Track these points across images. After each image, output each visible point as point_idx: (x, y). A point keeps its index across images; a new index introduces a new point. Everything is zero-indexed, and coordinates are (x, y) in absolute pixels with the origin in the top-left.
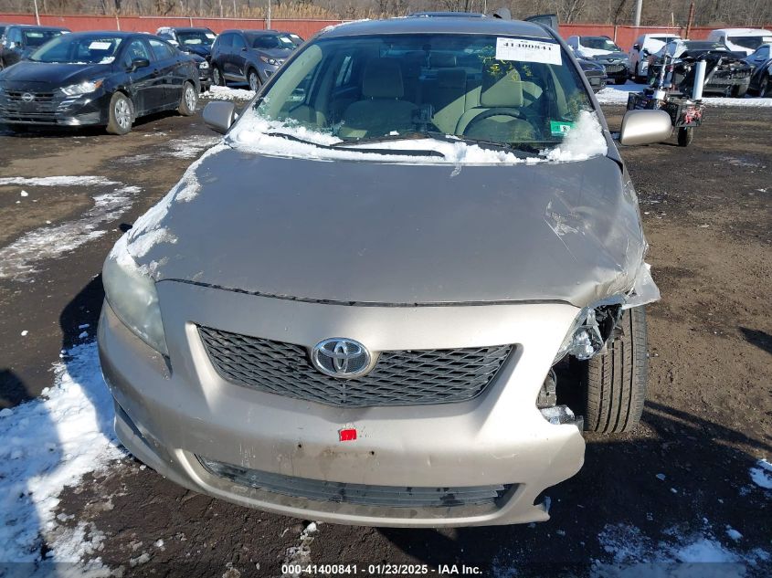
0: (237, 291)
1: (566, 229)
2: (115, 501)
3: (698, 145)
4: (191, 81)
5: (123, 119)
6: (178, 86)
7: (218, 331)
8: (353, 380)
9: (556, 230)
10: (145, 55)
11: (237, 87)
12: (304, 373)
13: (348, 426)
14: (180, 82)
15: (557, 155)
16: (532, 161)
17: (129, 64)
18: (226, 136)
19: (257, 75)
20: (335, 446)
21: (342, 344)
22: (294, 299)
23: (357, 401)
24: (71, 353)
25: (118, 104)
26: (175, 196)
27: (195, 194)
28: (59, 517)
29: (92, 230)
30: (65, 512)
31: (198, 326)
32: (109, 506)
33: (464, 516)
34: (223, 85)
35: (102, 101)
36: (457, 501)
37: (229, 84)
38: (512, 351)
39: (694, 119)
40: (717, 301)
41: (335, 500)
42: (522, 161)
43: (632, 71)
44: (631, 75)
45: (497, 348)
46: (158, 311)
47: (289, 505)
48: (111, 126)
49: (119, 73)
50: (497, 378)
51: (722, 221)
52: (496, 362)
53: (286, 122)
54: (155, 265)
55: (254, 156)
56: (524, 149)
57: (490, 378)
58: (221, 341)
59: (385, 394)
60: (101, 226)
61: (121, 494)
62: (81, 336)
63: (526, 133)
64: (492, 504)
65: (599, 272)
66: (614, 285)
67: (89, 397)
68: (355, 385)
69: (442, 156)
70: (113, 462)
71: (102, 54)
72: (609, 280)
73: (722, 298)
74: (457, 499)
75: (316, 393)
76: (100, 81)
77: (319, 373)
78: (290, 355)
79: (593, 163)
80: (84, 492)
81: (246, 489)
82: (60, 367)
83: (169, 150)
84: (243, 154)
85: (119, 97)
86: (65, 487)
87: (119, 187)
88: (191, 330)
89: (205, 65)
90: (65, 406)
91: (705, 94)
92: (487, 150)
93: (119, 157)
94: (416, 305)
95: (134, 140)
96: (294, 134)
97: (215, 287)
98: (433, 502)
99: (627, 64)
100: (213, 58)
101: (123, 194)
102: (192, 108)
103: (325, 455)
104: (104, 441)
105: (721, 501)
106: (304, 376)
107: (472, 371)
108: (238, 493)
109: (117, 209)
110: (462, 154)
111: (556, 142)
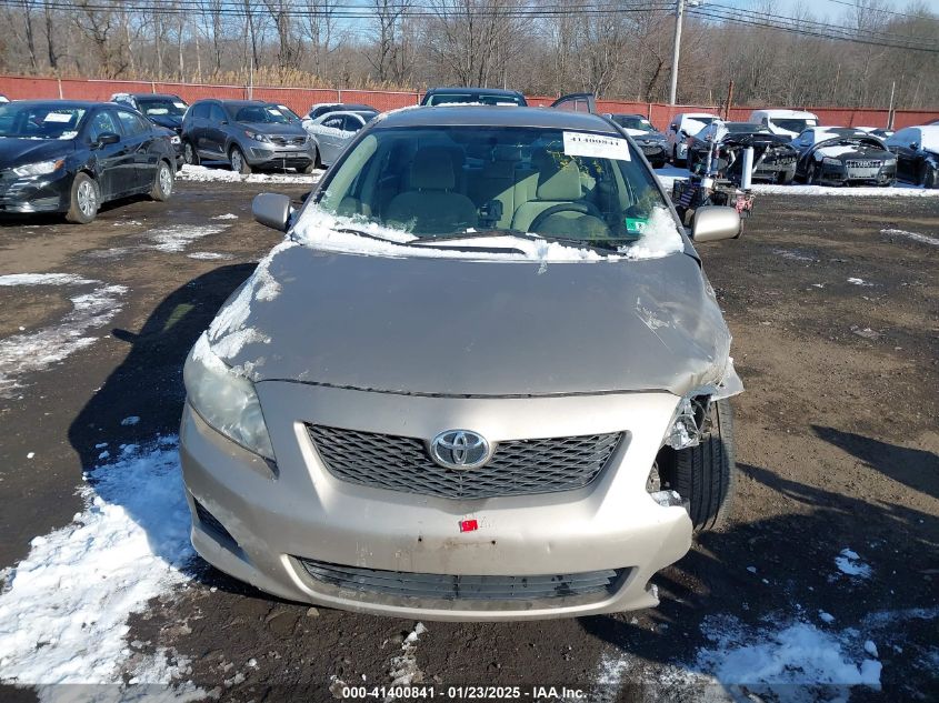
0: (348, 388)
1: (658, 323)
2: (191, 624)
3: (751, 237)
4: (166, 160)
5: (86, 205)
6: (152, 166)
7: (329, 429)
8: (471, 472)
9: (649, 324)
10: (113, 129)
11: (215, 167)
12: (422, 466)
13: (469, 517)
14: (153, 160)
15: (637, 252)
16: (613, 258)
17: (94, 141)
18: (290, 232)
19: (241, 152)
20: (456, 538)
21: (461, 435)
22: (409, 394)
23: (474, 493)
24: (95, 475)
25: (81, 186)
26: (254, 296)
27: (276, 293)
28: (132, 644)
29: (80, 337)
30: (139, 639)
31: (307, 424)
32: (186, 629)
33: (579, 605)
34: (197, 164)
35: (62, 184)
36: (569, 592)
37: (207, 163)
38: (622, 437)
39: (744, 210)
40: (787, 399)
41: (449, 597)
42: (604, 258)
43: (671, 154)
44: (669, 158)
45: (607, 435)
46: (257, 412)
47: (402, 606)
48: (72, 213)
49: (81, 151)
50: (609, 464)
51: (783, 317)
52: (607, 449)
53: (354, 217)
54: (250, 365)
55: (328, 254)
56: (604, 247)
57: (601, 465)
58: (332, 438)
59: (502, 484)
60: (89, 332)
61: (196, 618)
62: (102, 456)
63: (599, 229)
64: (604, 592)
65: (693, 363)
66: (706, 376)
67: (135, 519)
68: (474, 477)
69: (523, 253)
70: (179, 586)
71: (62, 127)
72: (703, 371)
73: (792, 395)
74: (571, 588)
75: (432, 487)
76: (61, 160)
77: (437, 466)
78: (407, 449)
79: (671, 260)
80: (153, 617)
81: (354, 593)
82: (86, 491)
83: (149, 242)
84: (316, 251)
85: (83, 178)
86: (130, 613)
87: (100, 287)
88: (299, 428)
89: (177, 140)
90: (109, 531)
91: (754, 181)
92: (569, 248)
93: (89, 251)
94: (530, 396)
95: (103, 230)
96: (366, 231)
97: (325, 385)
98: (548, 593)
99: (665, 146)
100: (184, 131)
101: (107, 295)
102: (167, 192)
103: (446, 547)
104: (164, 565)
105: (811, 588)
106: (422, 470)
107: (585, 459)
108: (347, 598)
109: (104, 311)
110: (542, 252)
111: (633, 239)
